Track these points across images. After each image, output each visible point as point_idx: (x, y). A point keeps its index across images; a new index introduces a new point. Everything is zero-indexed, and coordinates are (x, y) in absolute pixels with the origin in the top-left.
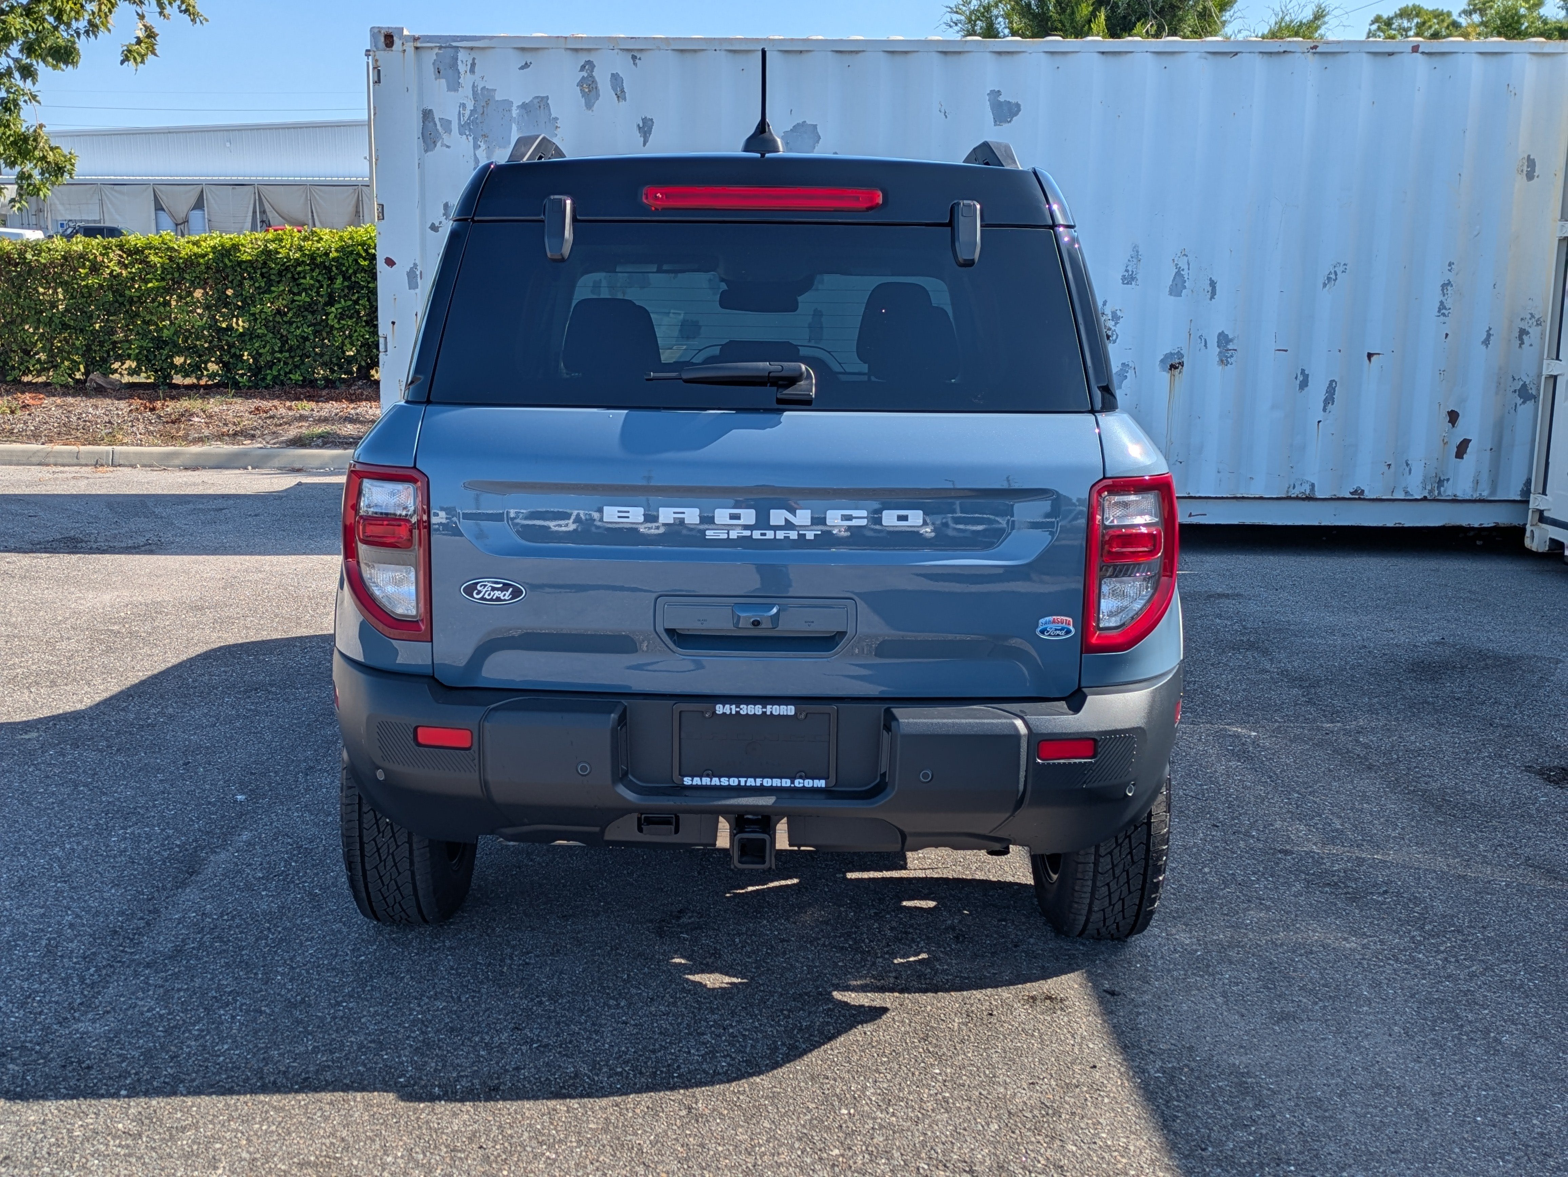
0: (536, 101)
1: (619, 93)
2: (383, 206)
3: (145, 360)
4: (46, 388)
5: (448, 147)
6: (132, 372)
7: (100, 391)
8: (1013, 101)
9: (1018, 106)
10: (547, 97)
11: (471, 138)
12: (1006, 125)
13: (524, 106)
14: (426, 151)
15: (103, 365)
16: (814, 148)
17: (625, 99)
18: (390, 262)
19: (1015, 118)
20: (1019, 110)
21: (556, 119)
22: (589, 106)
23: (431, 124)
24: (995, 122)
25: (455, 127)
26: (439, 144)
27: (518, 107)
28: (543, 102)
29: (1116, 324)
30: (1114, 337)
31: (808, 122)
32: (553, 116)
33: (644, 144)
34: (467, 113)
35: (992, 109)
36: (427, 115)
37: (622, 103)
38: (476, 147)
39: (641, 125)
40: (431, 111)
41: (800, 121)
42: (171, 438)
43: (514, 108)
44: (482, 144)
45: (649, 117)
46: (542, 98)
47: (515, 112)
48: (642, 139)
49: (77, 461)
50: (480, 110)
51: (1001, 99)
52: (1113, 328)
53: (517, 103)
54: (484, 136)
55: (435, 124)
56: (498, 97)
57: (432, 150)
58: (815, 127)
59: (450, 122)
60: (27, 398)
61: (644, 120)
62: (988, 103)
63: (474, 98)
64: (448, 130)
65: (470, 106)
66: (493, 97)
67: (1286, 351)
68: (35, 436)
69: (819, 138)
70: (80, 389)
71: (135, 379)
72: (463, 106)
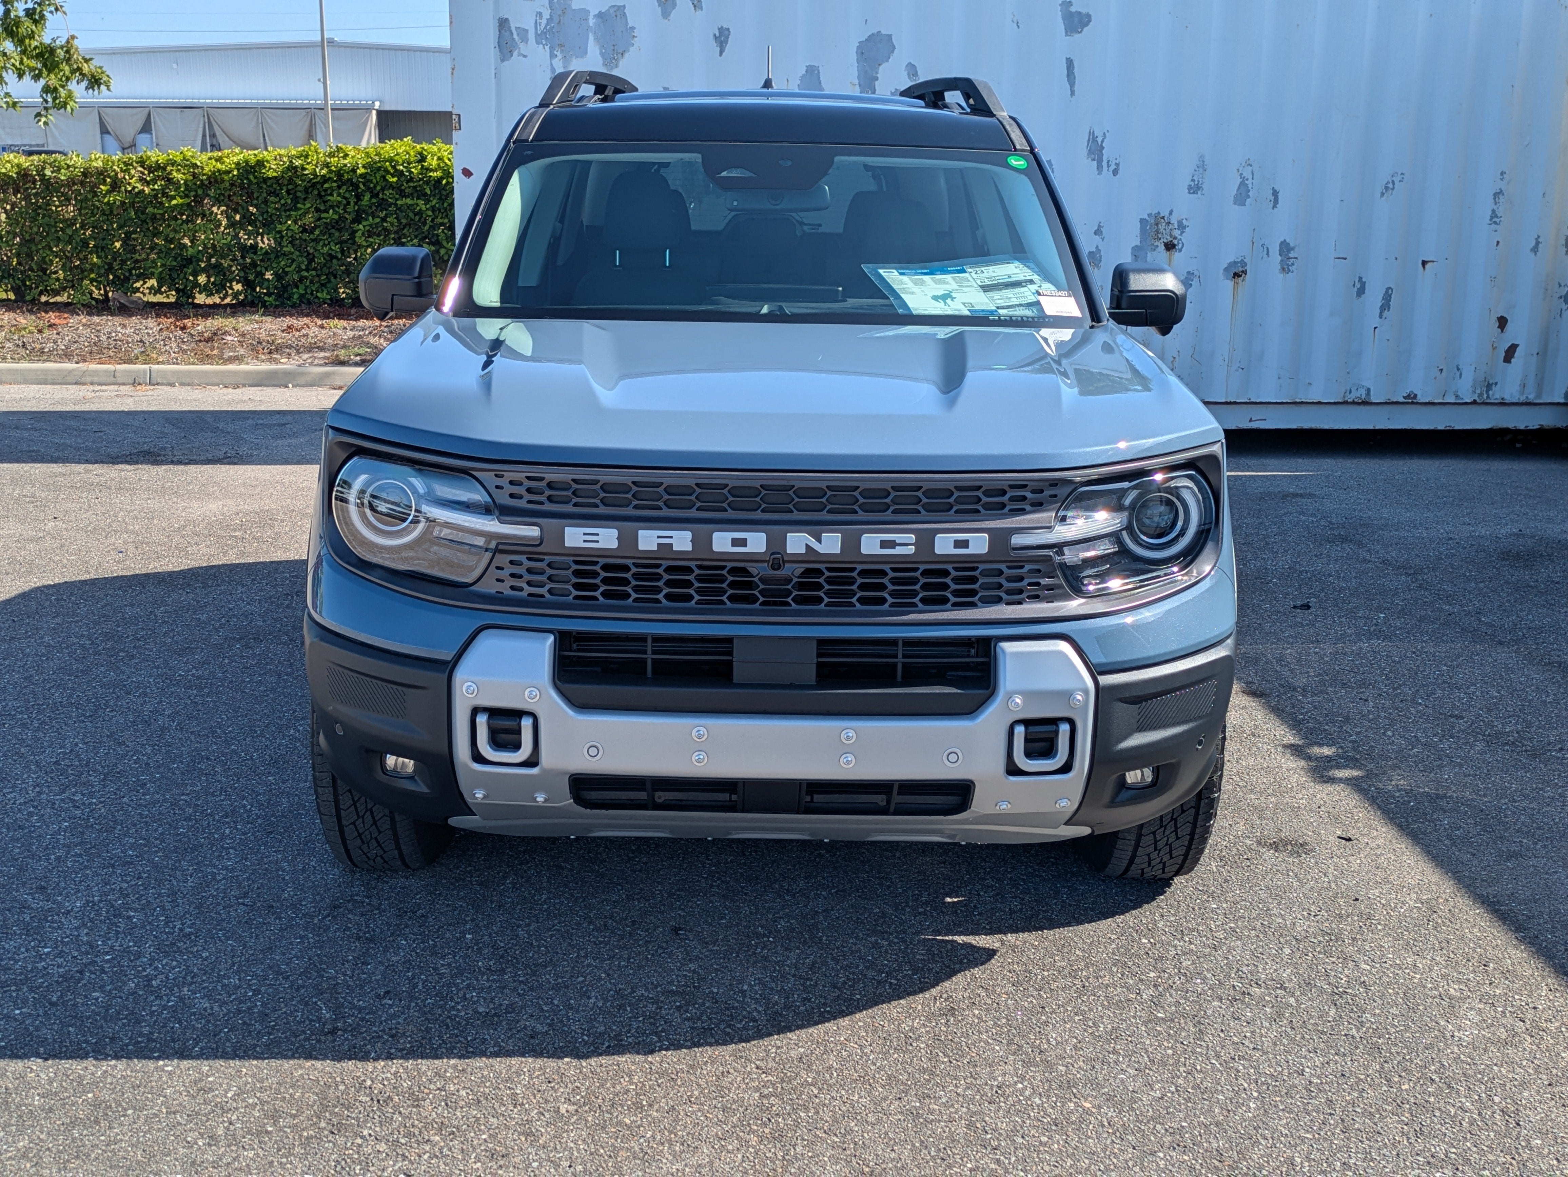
0: (612, 10)
1: (696, 2)
2: (459, 115)
3: (167, 280)
4: (68, 308)
5: (525, 56)
6: (157, 291)
7: (124, 310)
8: (1084, 11)
9: (1089, 16)
10: (624, 7)
11: (547, 48)
12: (1076, 36)
13: (600, 15)
14: (503, 61)
15: (123, 283)
16: (889, 58)
17: (701, 9)
18: (467, 173)
19: (1085, 29)
20: (1090, 21)
21: (633, 28)
22: (666, 15)
23: (507, 33)
24: (1066, 32)
25: (531, 36)
26: (515, 54)
27: (595, 16)
28: (620, 11)
29: (1182, 233)
30: (1180, 246)
31: (883, 32)
32: (630, 25)
33: (721, 54)
34: (544, 22)
35: (1064, 19)
36: (503, 24)
37: (699, 13)
38: (553, 56)
39: (717, 35)
40: (507, 19)
41: (875, 32)
42: (206, 358)
43: (591, 17)
44: (558, 54)
45: (725, 26)
46: (619, 7)
47: (592, 21)
48: (718, 49)
49: (114, 380)
50: (556, 19)
51: (1073, 9)
52: (1179, 237)
53: (594, 12)
54: (561, 45)
55: (512, 34)
56: (575, 6)
57: (508, 60)
58: (890, 36)
59: (526, 31)
60: (52, 316)
61: (721, 30)
62: (1060, 14)
63: (551, 7)
64: (525, 40)
65: (546, 15)
66: (570, 5)
67: (1345, 259)
68: (67, 355)
69: (894, 48)
70: (102, 307)
71: (159, 298)
72: (540, 14)
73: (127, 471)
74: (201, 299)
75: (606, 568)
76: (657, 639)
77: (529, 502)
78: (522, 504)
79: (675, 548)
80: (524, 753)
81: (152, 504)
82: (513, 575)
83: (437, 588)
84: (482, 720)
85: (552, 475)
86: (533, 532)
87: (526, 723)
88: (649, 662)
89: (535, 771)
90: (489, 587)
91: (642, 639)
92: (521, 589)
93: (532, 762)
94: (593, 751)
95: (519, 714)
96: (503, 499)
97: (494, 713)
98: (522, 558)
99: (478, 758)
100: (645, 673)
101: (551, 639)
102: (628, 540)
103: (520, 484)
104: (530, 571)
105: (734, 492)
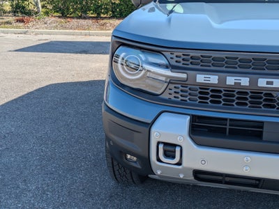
3: (95, 11)
4: (73, 18)
6: (92, 14)
7: (85, 18)
15: (85, 12)
42: (102, 29)
49: (81, 34)
60: (69, 19)
68: (71, 28)
70: (80, 17)
71: (93, 15)
73: (79, 56)
74: (102, 15)
75: (212, 91)
76: (231, 120)
77: (183, 64)
78: (180, 65)
79: (242, 84)
80: (177, 160)
81: (84, 64)
82: (175, 92)
83: (147, 95)
84: (161, 147)
85: (193, 54)
86: (184, 76)
87: (178, 150)
88: (228, 130)
89: (180, 167)
90: (166, 96)
91: (226, 119)
92: (178, 98)
93: (179, 164)
94: (203, 162)
95: (175, 146)
96: (173, 62)
97: (165, 144)
98: (179, 86)
99: (159, 160)
100: (226, 133)
101: (189, 118)
102: (222, 81)
103: (180, 57)
104: (182, 91)
105: (269, 62)
